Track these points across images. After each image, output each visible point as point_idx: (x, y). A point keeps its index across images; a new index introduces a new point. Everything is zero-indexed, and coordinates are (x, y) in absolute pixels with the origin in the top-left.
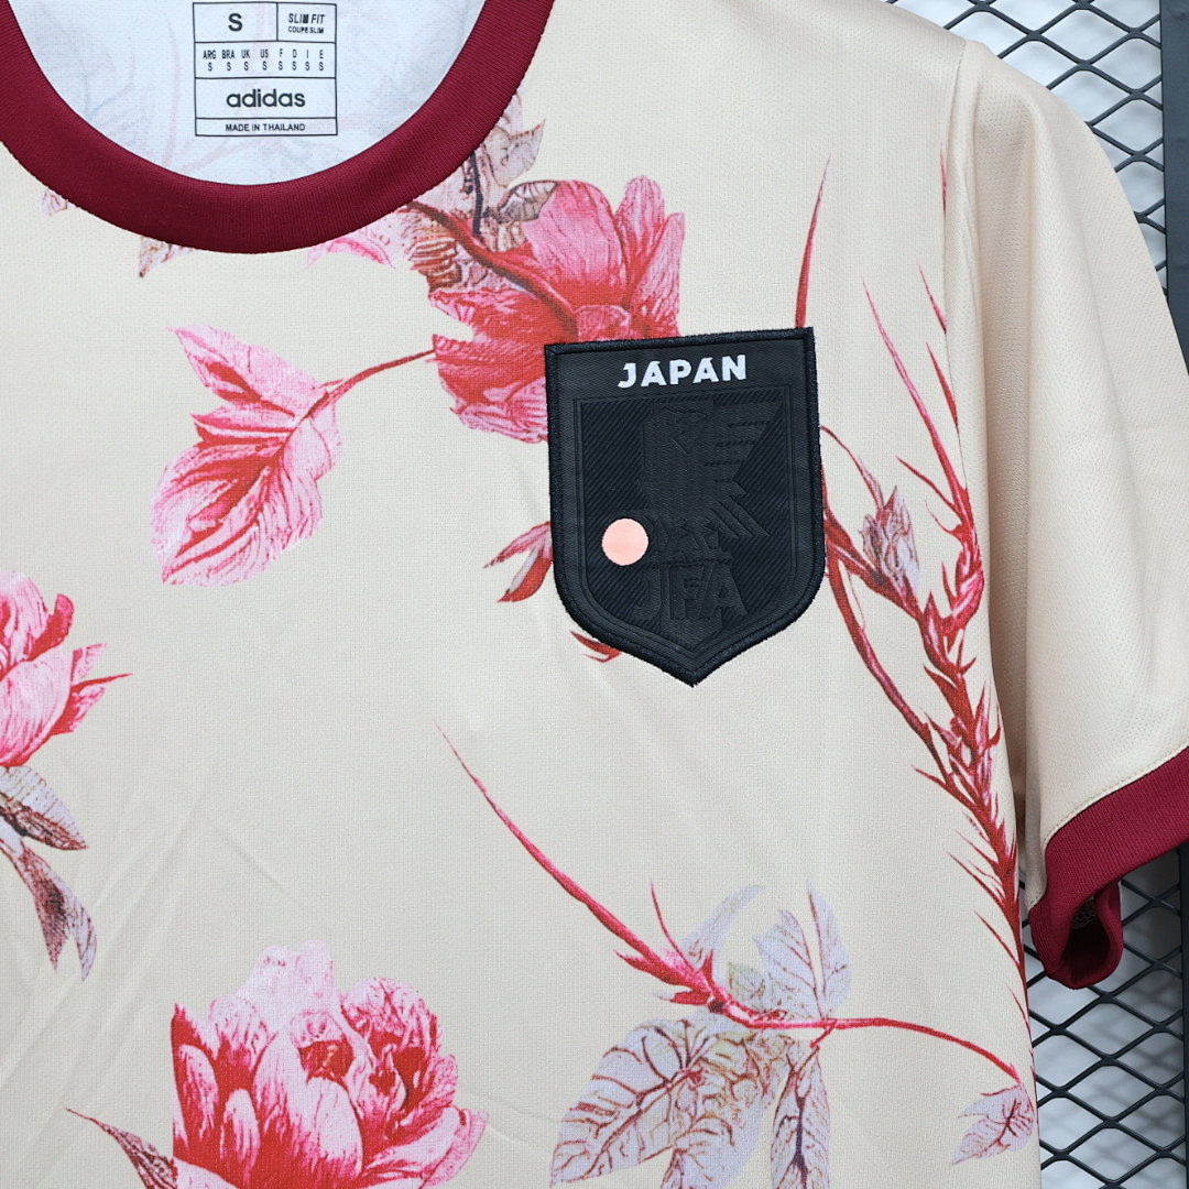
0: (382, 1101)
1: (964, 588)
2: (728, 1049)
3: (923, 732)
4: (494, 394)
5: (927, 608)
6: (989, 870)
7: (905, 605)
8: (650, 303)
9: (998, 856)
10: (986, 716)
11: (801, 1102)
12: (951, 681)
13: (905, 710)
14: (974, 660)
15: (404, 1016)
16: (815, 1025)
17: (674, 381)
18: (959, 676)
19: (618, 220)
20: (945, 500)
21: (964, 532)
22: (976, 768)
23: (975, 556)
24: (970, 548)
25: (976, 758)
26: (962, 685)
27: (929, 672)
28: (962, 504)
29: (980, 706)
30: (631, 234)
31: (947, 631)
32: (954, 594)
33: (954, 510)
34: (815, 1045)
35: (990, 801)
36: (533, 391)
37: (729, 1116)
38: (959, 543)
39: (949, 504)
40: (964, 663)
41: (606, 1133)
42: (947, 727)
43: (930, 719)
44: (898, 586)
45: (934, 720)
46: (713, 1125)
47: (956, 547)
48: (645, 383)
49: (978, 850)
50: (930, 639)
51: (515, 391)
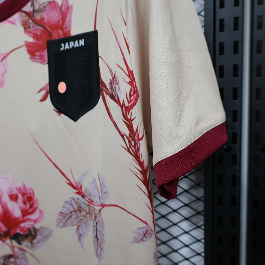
0: (25, 207)
1: (132, 98)
2: (85, 206)
3: (122, 136)
4: (37, 54)
5: (123, 104)
6: (139, 173)
7: (118, 103)
8: (66, 28)
9: (142, 169)
10: (138, 132)
11: (97, 223)
12: (128, 123)
13: (119, 130)
14: (135, 118)
15: (28, 190)
16: (100, 206)
17: (71, 47)
18: (131, 122)
19: (61, 8)
20: (126, 74)
21: (132, 82)
22: (135, 146)
23: (135, 90)
24: (134, 87)
25: (135, 144)
26: (132, 124)
27: (123, 121)
28: (131, 75)
29: (137, 130)
30: (63, 11)
31: (128, 110)
32: (129, 100)
33: (129, 77)
34: (100, 211)
35: (140, 155)
36: (45, 53)
37: (86, 221)
38: (130, 86)
39: (127, 75)
40: (132, 119)
41: (66, 219)
42: (128, 135)
43: (124, 133)
44: (116, 97)
45: (125, 133)
46: (83, 222)
47: (129, 87)
48: (65, 49)
49: (136, 168)
50: (124, 112)
51: (41, 53)
